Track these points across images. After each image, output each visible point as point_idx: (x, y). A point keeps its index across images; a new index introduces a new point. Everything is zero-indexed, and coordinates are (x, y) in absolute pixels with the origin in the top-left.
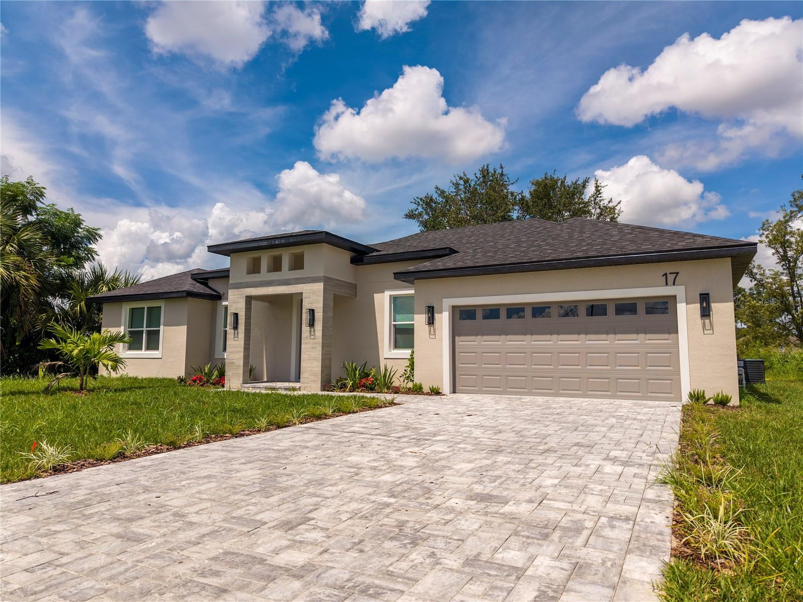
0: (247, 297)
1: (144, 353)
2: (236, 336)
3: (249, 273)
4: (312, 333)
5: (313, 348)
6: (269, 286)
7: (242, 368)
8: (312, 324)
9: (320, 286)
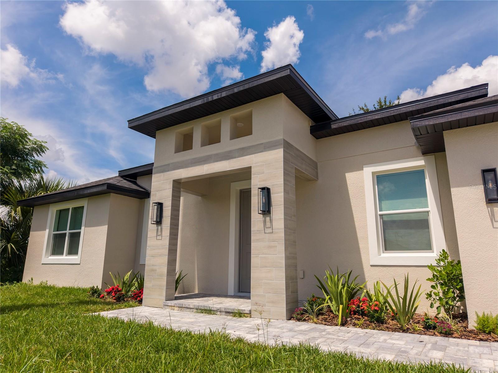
0: (175, 181)
1: (65, 258)
2: (159, 234)
3: (177, 151)
4: (268, 224)
5: (270, 247)
6: (204, 164)
7: (165, 278)
8: (267, 210)
9: (278, 154)
